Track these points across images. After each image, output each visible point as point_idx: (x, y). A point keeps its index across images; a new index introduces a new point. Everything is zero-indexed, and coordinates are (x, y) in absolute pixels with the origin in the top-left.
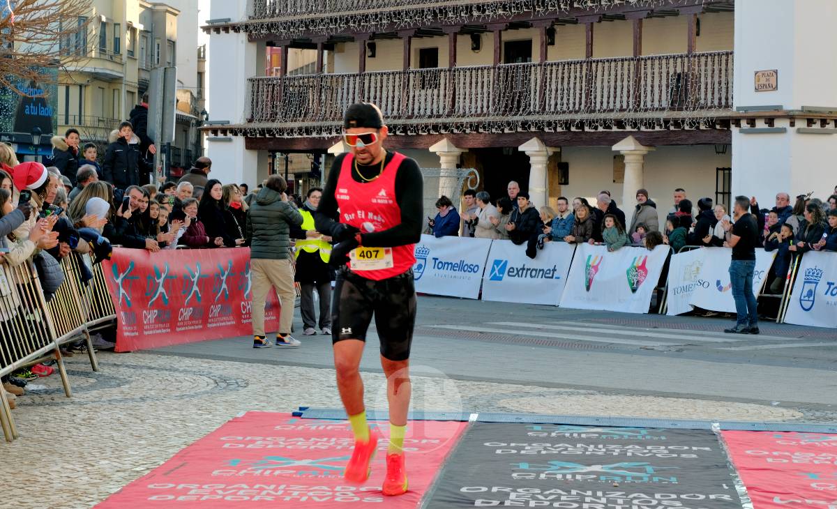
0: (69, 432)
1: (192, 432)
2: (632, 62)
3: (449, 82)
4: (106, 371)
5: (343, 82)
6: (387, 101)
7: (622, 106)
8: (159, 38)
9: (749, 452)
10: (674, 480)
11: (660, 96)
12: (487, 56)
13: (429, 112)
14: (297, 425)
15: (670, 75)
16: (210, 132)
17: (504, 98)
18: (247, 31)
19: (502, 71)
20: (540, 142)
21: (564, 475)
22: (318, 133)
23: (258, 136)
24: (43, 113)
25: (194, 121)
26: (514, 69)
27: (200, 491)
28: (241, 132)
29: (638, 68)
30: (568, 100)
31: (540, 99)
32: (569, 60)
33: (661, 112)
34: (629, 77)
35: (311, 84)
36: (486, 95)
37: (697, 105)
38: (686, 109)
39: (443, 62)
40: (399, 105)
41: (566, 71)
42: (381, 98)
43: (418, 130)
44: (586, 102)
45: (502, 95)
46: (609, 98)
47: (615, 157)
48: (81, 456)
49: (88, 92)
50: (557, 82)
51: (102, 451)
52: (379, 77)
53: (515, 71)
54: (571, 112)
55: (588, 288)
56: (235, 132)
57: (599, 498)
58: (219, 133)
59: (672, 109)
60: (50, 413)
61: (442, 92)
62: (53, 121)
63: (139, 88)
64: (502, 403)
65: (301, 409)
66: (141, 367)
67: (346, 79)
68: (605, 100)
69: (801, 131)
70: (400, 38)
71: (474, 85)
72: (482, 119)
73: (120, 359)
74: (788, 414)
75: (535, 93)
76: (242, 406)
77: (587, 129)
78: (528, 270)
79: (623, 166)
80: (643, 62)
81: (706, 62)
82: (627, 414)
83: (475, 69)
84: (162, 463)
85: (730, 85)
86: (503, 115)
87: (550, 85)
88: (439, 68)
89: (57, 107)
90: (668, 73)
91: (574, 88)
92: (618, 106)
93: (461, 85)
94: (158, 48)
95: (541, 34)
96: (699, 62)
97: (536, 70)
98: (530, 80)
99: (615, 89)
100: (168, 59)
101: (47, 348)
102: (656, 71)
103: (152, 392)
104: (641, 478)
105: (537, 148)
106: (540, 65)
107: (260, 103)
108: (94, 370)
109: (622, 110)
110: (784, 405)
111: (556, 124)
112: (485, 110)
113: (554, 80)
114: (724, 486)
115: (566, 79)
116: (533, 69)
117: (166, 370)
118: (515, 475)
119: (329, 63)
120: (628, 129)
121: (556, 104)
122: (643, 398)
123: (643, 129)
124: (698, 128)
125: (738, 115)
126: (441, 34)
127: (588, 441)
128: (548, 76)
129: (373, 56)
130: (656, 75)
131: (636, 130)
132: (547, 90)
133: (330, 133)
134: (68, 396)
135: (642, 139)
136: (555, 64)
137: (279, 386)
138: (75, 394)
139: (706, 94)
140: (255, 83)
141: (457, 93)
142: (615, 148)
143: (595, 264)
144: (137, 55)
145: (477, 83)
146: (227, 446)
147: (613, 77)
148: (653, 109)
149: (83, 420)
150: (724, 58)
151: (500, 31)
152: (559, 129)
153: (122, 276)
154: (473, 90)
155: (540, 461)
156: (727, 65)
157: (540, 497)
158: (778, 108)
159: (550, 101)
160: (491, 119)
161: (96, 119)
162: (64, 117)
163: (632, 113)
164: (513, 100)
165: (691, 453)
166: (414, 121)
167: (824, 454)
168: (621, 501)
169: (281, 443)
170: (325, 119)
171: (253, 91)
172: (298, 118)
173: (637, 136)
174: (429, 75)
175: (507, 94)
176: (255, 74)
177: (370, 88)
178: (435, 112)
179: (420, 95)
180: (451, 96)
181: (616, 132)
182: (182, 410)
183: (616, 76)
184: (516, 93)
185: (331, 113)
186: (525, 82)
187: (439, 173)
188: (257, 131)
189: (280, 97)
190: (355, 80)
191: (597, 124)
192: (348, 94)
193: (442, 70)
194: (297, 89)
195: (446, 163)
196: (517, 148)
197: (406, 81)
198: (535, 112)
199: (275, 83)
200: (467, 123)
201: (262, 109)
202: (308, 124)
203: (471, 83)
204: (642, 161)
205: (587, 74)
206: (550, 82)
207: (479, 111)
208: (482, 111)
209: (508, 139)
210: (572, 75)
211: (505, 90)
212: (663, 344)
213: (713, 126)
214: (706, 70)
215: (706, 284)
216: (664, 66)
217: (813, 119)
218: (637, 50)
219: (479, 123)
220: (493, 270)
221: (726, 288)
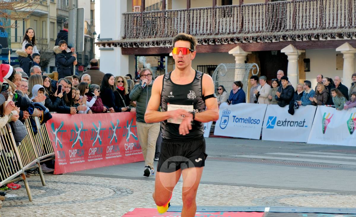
3: (240, 13)
4: (50, 186)
5: (177, 14)
6: (204, 25)
7: (341, 25)
13: (228, 31)
16: (101, 45)
17: (272, 21)
19: (270, 6)
20: (293, 47)
22: (163, 44)
23: (129, 47)
24: (2, 35)
25: (89, 39)
26: (277, 4)
28: (119, 44)
29: (350, 3)
30: (310, 22)
31: (293, 22)
34: (345, 8)
35: (159, 16)
36: (261, 20)
39: (235, 1)
40: (210, 27)
41: (308, 5)
42: (200, 23)
43: (222, 41)
44: (320, 23)
45: (271, 20)
46: (333, 20)
47: (337, 55)
49: (28, 23)
50: (303, 12)
52: (198, 11)
53: (278, 6)
54: (311, 29)
55: (324, 132)
56: (115, 45)
58: (106, 45)
60: (22, 211)
61: (235, 19)
62: (8, 40)
63: (57, 20)
64: (282, 200)
66: (70, 183)
67: (179, 13)
68: (331, 21)
71: (254, 14)
72: (259, 34)
73: (58, 178)
75: (290, 18)
76: (131, 205)
77: (321, 39)
78: (288, 122)
79: (343, 60)
83: (254, 5)
86: (271, 32)
87: (299, 14)
88: (233, 5)
89: (10, 32)
91: (313, 15)
92: (339, 25)
93: (247, 15)
97: (290, 5)
98: (286, 11)
99: (337, 15)
101: (18, 173)
103: (79, 198)
105: (292, 51)
106: (292, 2)
107: (129, 28)
108: (44, 185)
109: (341, 27)
111: (303, 36)
112: (261, 29)
113: (301, 11)
115: (308, 10)
116: (288, 4)
119: (169, 4)
120: (345, 38)
121: (302, 25)
123: (354, 38)
128: (298, 8)
131: (350, 39)
132: (297, 17)
134: (30, 201)
135: (353, 44)
138: (34, 200)
140: (126, 16)
141: (244, 19)
142: (338, 49)
143: (328, 118)
144: (56, 1)
145: (256, 13)
147: (335, 8)
149: (41, 215)
152: (305, 39)
153: (57, 130)
154: (254, 18)
159: (299, 23)
160: (264, 34)
162: (14, 38)
163: (347, 29)
164: (277, 23)
166: (219, 37)
170: (167, 36)
171: (125, 21)
172: (152, 36)
173: (351, 42)
174: (228, 10)
175: (273, 19)
176: (126, 11)
177: (193, 17)
178: (231, 31)
179: (223, 21)
180: (241, 21)
181: (338, 40)
182: (97, 208)
183: (337, 8)
184: (279, 19)
185: (171, 32)
186: (284, 13)
187: (235, 66)
188: (129, 44)
189: (141, 23)
190: (184, 13)
191: (327, 36)
192: (181, 21)
193: (235, 6)
194: (151, 19)
195: (239, 60)
196: (280, 51)
197: (214, 13)
198: (290, 29)
199: (138, 16)
200: (251, 37)
201: (131, 31)
202: (157, 39)
203: (252, 14)
204: (354, 57)
205: (320, 7)
206: (299, 12)
207: (257, 30)
208: (259, 30)
209: (275, 46)
210: (312, 7)
211: (272, 17)
219: (258, 37)
220: (268, 122)
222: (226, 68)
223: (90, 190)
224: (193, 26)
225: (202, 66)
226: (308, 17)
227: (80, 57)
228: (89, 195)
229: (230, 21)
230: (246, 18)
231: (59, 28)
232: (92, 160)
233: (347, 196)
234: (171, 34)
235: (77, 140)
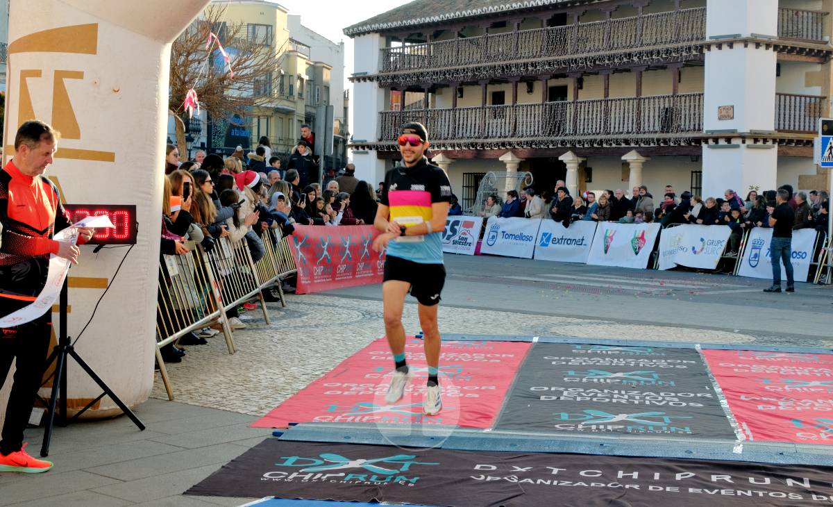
0: (270, 348)
1: (350, 348)
2: (635, 101)
3: (513, 114)
4: (291, 307)
5: (442, 114)
6: (471, 127)
7: (628, 130)
8: (318, 85)
9: (721, 364)
10: (672, 383)
11: (654, 124)
12: (537, 97)
13: (499, 134)
15: (661, 109)
16: (354, 148)
17: (549, 124)
18: (378, 81)
19: (548, 107)
20: (573, 154)
21: (599, 379)
23: (385, 150)
24: (243, 134)
25: (341, 140)
26: (555, 105)
27: (359, 389)
28: (374, 147)
29: (639, 104)
30: (592, 125)
31: (573, 125)
32: (593, 99)
33: (655, 134)
34: (633, 110)
35: (420, 116)
36: (537, 123)
37: (679, 129)
38: (672, 132)
39: (508, 101)
40: (479, 129)
41: (590, 107)
42: (467, 125)
43: (492, 146)
44: (604, 127)
46: (619, 125)
47: (623, 164)
48: (279, 364)
49: (272, 121)
50: (584, 114)
51: (292, 360)
52: (466, 111)
54: (594, 134)
55: (606, 252)
56: (370, 147)
57: (623, 395)
58: (360, 148)
59: (662, 132)
60: (257, 335)
61: (507, 121)
62: (249, 140)
63: (306, 118)
64: (554, 329)
66: (314, 304)
67: (444, 112)
68: (617, 126)
69: (750, 146)
70: (480, 85)
71: (529, 116)
72: (534, 138)
73: (300, 298)
74: (746, 338)
75: (570, 121)
77: (604, 145)
78: (565, 239)
79: (629, 170)
80: (642, 101)
81: (685, 100)
82: (637, 338)
83: (530, 105)
84: (332, 369)
85: (701, 115)
86: (548, 136)
87: (580, 116)
88: (505, 105)
89: (252, 131)
90: (659, 108)
91: (596, 118)
92: (626, 130)
93: (521, 116)
94: (318, 92)
95: (574, 82)
96: (680, 100)
97: (570, 106)
98: (566, 113)
99: (624, 118)
100: (325, 99)
101: (254, 292)
102: (652, 106)
103: (322, 321)
104: (650, 382)
105: (571, 158)
106: (573, 103)
107: (386, 128)
108: (283, 306)
109: (628, 133)
110: (742, 332)
111: (584, 142)
112: (536, 132)
113: (582, 113)
114: (707, 387)
115: (591, 112)
116: (568, 105)
118: (565, 379)
119: (432, 102)
120: (633, 145)
121: (584, 129)
122: (647, 326)
123: (642, 145)
124: (679, 144)
125: (707, 136)
126: (507, 82)
127: (613, 356)
128: (579, 110)
129: (462, 97)
130: (652, 109)
131: (637, 146)
132: (578, 119)
133: (433, 148)
134: (267, 324)
135: (642, 152)
136: (583, 102)
138: (272, 322)
139: (685, 122)
140: (383, 115)
141: (517, 121)
142: (624, 158)
143: (611, 235)
144: (304, 96)
145: (531, 115)
146: (374, 358)
147: (622, 111)
148: (649, 132)
149: (278, 340)
150: (697, 97)
152: (586, 146)
153: (300, 244)
154: (529, 119)
155: (582, 370)
156: (699, 102)
157: (583, 394)
158: (734, 131)
159: (580, 126)
160: (540, 138)
161: (278, 139)
163: (635, 134)
164: (555, 125)
165: (682, 365)
166: (489, 140)
167: (773, 367)
168: (637, 397)
171: (382, 121)
173: (639, 150)
174: (499, 109)
175: (551, 122)
176: (384, 109)
177: (459, 118)
178: (503, 134)
179: (493, 123)
180: (514, 123)
181: (624, 147)
183: (625, 109)
184: (557, 122)
185: (434, 135)
186: (563, 114)
187: (506, 175)
188: (385, 147)
190: (450, 113)
191: (611, 142)
192: (445, 122)
193: (507, 106)
195: (510, 168)
196: (558, 158)
197: (484, 113)
198: (570, 134)
199: (397, 115)
200: (524, 141)
201: (388, 133)
203: (527, 115)
204: (642, 167)
205: (604, 108)
206: (580, 114)
207: (532, 133)
208: (534, 133)
209: (552, 152)
210: (595, 109)
211: (550, 119)
212: (657, 289)
213: (689, 144)
214: (685, 106)
215: (685, 249)
216: (657, 103)
217: (758, 138)
218: (639, 92)
219: (532, 142)
220: (542, 239)
221: (699, 252)
222: (495, 176)
224: (459, 128)
225: (469, 174)
226: (590, 120)
229: (501, 123)
230: (520, 120)
233: (628, 326)
235: (323, 256)
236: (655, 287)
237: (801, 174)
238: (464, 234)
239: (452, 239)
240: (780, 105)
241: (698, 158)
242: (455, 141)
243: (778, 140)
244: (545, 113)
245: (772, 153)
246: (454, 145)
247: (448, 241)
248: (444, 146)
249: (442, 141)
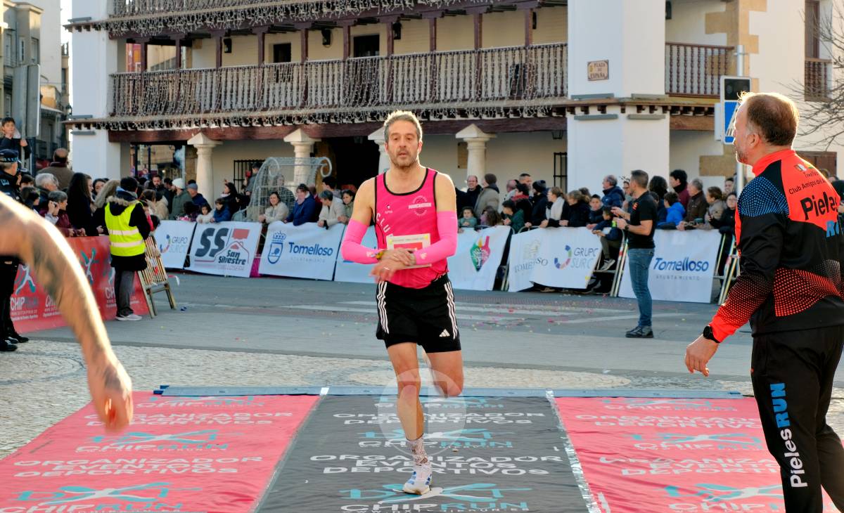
1: (57, 411)
2: (473, 55)
3: (302, 75)
5: (200, 76)
6: (243, 94)
7: (464, 96)
8: (23, 36)
9: (579, 417)
10: (508, 444)
11: (500, 86)
12: (337, 50)
13: (283, 105)
14: (157, 403)
15: (509, 66)
16: (74, 127)
17: (353, 89)
18: (107, 29)
19: (351, 64)
22: (178, 125)
23: (120, 129)
25: (59, 116)
26: (362, 62)
27: (65, 467)
28: (104, 125)
29: (478, 60)
30: (414, 91)
31: (387, 90)
32: (415, 53)
33: (501, 102)
34: (471, 69)
35: (170, 79)
36: (336, 88)
37: (534, 94)
38: (525, 98)
39: (296, 57)
40: (254, 98)
41: (411, 64)
42: (237, 92)
43: (273, 121)
44: (431, 93)
45: (352, 87)
46: (452, 88)
47: (459, 144)
50: (403, 75)
52: (235, 72)
53: (363, 64)
54: (416, 102)
56: (98, 125)
57: (439, 463)
58: (83, 127)
59: (511, 98)
61: (295, 86)
63: (4, 84)
64: (352, 377)
65: (162, 387)
67: (204, 74)
68: (449, 90)
69: (631, 117)
70: (255, 34)
71: (325, 78)
72: (333, 110)
74: (617, 381)
75: (383, 84)
77: (432, 118)
79: (466, 153)
80: (483, 55)
81: (543, 53)
83: (326, 63)
84: (29, 441)
85: (565, 75)
86: (353, 106)
87: (397, 77)
88: (292, 62)
90: (507, 65)
91: (420, 80)
92: (461, 96)
93: (313, 78)
94: (23, 46)
95: (388, 28)
96: (536, 54)
97: (383, 63)
98: (377, 73)
99: (458, 80)
100: (34, 55)
102: (496, 62)
103: (20, 376)
104: (479, 443)
106: (387, 58)
107: (121, 98)
109: (464, 100)
110: (614, 372)
112: (336, 101)
113: (400, 72)
114: (555, 448)
115: (412, 72)
116: (380, 62)
117: (34, 354)
118: (361, 443)
119: (187, 59)
120: (471, 117)
121: (403, 96)
123: (485, 117)
124: (535, 115)
125: (573, 103)
126: (294, 30)
128: (395, 69)
130: (496, 67)
131: (478, 118)
132: (394, 82)
133: (190, 126)
135: (484, 127)
136: (401, 57)
137: (141, 366)
139: (543, 84)
140: (117, 79)
141: (309, 86)
142: (459, 135)
144: (3, 52)
145: (328, 76)
146: (91, 424)
147: (455, 69)
148: (493, 99)
150: (559, 49)
151: (349, 27)
154: (325, 83)
156: (562, 56)
158: (609, 96)
159: (397, 92)
160: (341, 110)
163: (474, 102)
164: (362, 91)
165: (525, 419)
166: (269, 113)
168: (459, 465)
169: (143, 420)
170: (184, 112)
171: (115, 87)
172: (159, 112)
173: (480, 124)
174: (282, 69)
175: (356, 86)
176: (116, 70)
177: (226, 82)
178: (289, 104)
179: (274, 89)
180: (304, 89)
181: (459, 121)
182: (48, 391)
183: (459, 68)
184: (365, 85)
185: (190, 106)
186: (374, 76)
187: (294, 161)
188: (120, 125)
189: (141, 91)
190: (212, 75)
191: (441, 114)
192: (206, 88)
193: (294, 65)
194: (157, 84)
195: (300, 153)
196: (367, 137)
197: (261, 75)
198: (383, 103)
199: (135, 78)
200: (319, 114)
201: (124, 103)
202: (167, 117)
203: (322, 77)
204: (484, 148)
205: (431, 66)
206: (397, 74)
207: (330, 103)
208: (333, 103)
209: (358, 129)
210: (418, 67)
211: (355, 82)
212: (504, 318)
213: (549, 114)
214: (542, 61)
215: (544, 262)
216: (503, 58)
217: (643, 106)
218: (478, 42)
219: (331, 114)
221: (563, 266)
222: (278, 164)
223: (40, 363)
224: (225, 95)
225: (242, 161)
226: (411, 83)
227: (43, 146)
228: (39, 372)
229: (286, 88)
230: (312, 85)
231: (7, 97)
232: (51, 314)
234: (189, 109)
235: (24, 283)
236: (500, 315)
237: (703, 155)
238: (236, 247)
239: (218, 255)
240: (671, 60)
241: (561, 135)
242: (221, 115)
243: (670, 108)
244: (348, 73)
245: (661, 126)
246: (219, 121)
247: (211, 258)
248: (205, 122)
249: (201, 116)
